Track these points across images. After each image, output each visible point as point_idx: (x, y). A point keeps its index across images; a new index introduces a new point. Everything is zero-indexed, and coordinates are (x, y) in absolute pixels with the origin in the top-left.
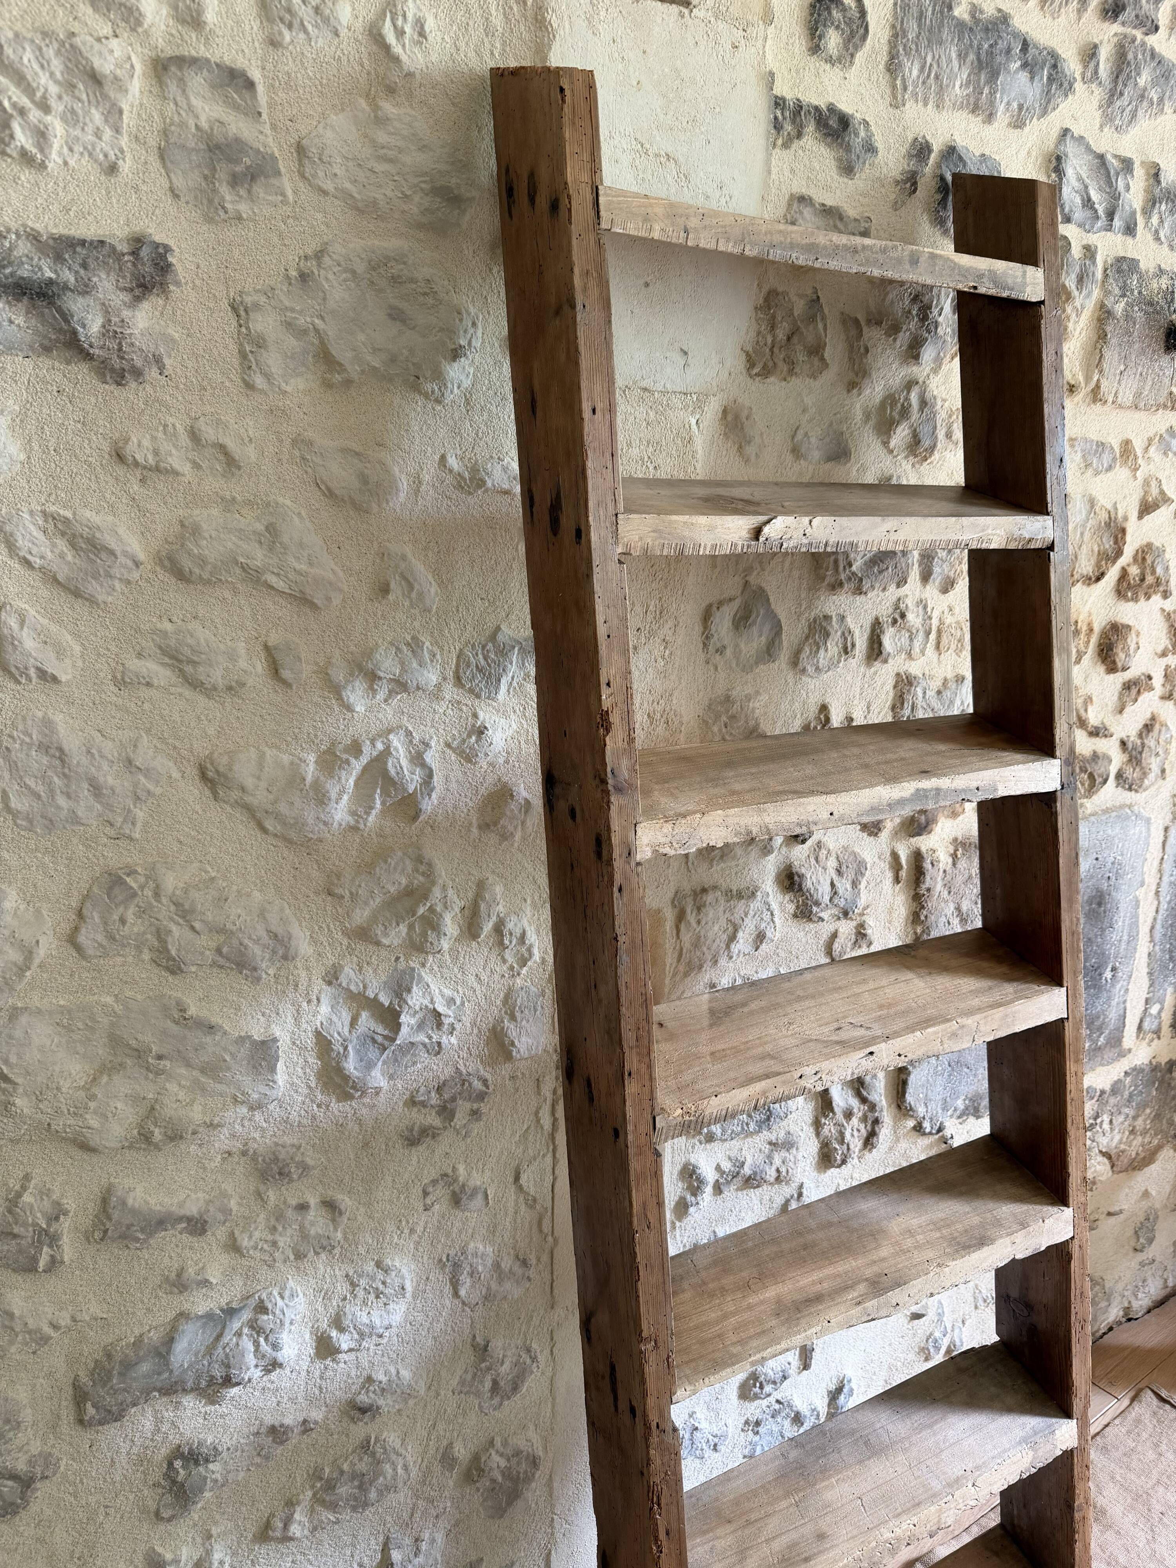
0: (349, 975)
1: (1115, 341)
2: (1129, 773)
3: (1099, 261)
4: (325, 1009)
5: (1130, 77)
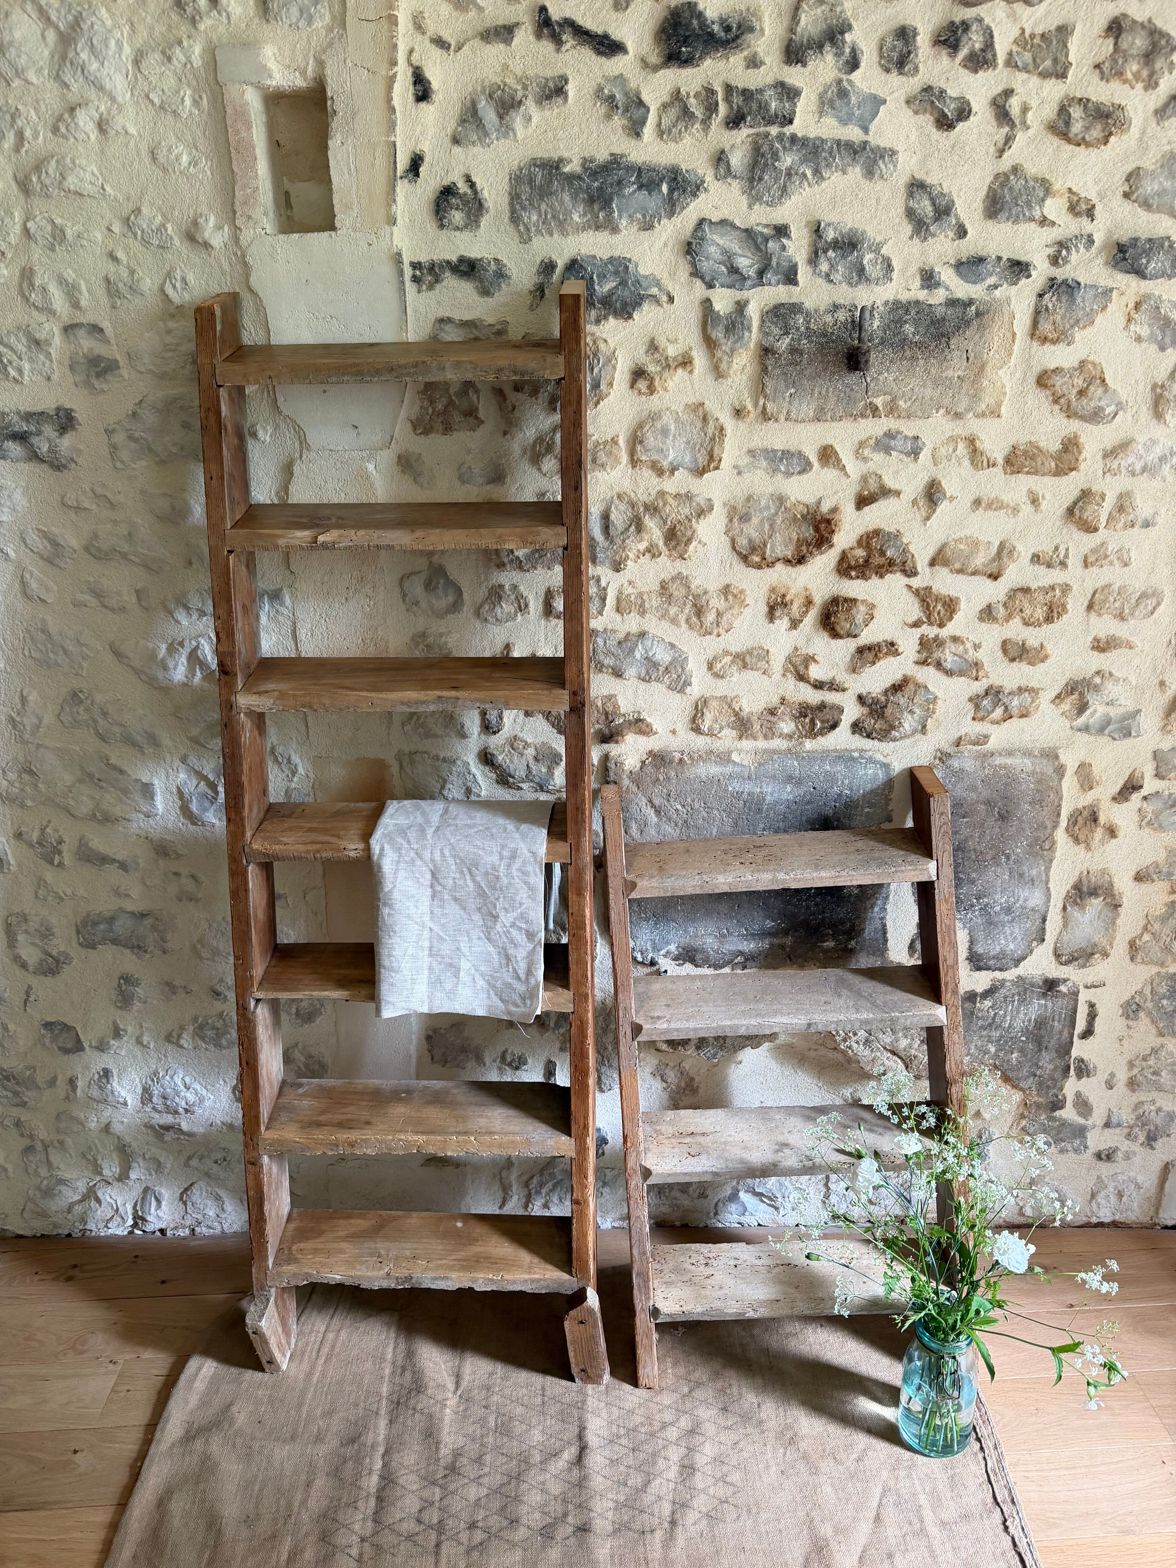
0: (193, 760)
1: (778, 371)
2: (869, 723)
3: (753, 312)
4: (182, 776)
5: (766, 165)
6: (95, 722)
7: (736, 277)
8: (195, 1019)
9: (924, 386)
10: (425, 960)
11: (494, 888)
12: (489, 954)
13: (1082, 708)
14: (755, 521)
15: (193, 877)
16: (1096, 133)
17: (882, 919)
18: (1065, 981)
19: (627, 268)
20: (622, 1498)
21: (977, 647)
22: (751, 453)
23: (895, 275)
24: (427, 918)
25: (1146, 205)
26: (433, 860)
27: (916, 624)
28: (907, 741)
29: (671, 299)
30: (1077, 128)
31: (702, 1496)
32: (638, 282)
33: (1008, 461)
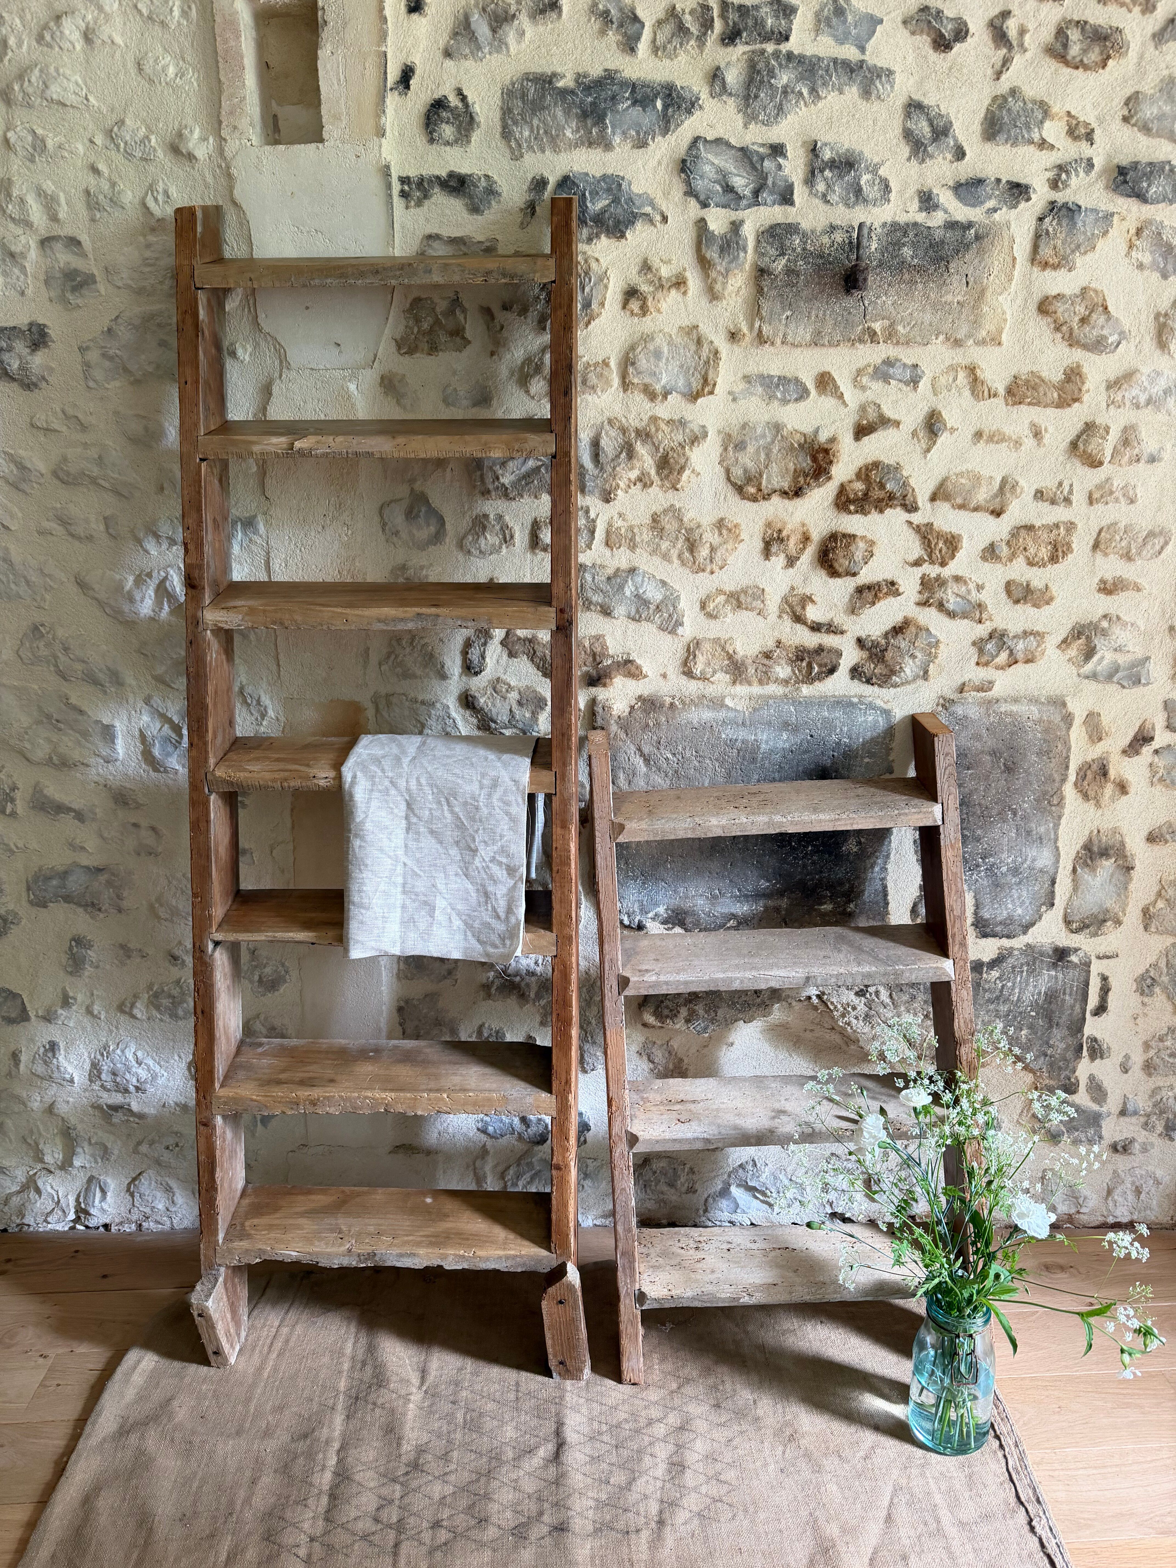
0: (157, 701)
1: (774, 293)
2: (868, 668)
3: (749, 231)
4: (146, 718)
5: (762, 82)
6: (56, 657)
7: (731, 196)
8: (150, 987)
9: (923, 311)
10: (398, 898)
11: (473, 819)
12: (467, 891)
13: (1089, 653)
14: (750, 449)
15: (153, 829)
16: (1094, 56)
17: (883, 879)
18: (1076, 950)
19: (620, 185)
20: (604, 1497)
21: (980, 588)
22: (747, 378)
23: (893, 196)
24: (400, 852)
25: (1146, 129)
26: (408, 790)
27: (917, 563)
28: (909, 688)
29: (665, 219)
30: (1074, 50)
31: (693, 1494)
32: (631, 199)
33: (1010, 392)
